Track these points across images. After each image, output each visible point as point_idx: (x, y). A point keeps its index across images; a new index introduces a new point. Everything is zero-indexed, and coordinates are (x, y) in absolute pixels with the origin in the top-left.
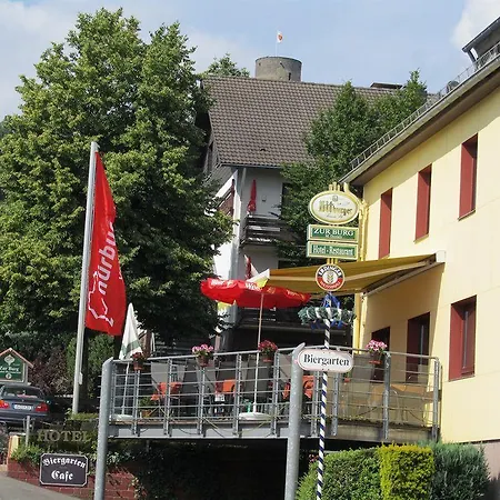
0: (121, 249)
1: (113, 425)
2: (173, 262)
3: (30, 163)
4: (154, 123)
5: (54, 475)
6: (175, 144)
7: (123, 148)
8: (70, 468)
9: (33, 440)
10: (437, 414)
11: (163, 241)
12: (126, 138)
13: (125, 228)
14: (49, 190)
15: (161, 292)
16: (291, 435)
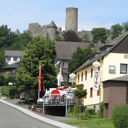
0: (42, 76)
1: (45, 104)
2: (50, 78)
3: (27, 62)
4: (47, 55)
5: (38, 111)
6: (50, 59)
7: (42, 60)
8: (40, 110)
9: (35, 106)
10: (83, 103)
11: (49, 74)
12: (42, 58)
13: (43, 73)
14: (30, 67)
15: (48, 83)
16: (66, 105)
